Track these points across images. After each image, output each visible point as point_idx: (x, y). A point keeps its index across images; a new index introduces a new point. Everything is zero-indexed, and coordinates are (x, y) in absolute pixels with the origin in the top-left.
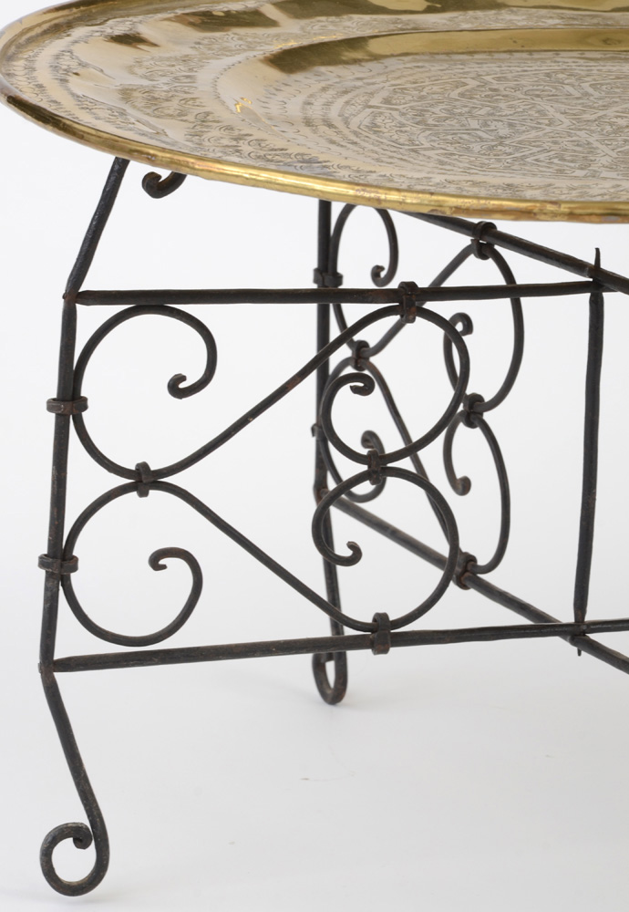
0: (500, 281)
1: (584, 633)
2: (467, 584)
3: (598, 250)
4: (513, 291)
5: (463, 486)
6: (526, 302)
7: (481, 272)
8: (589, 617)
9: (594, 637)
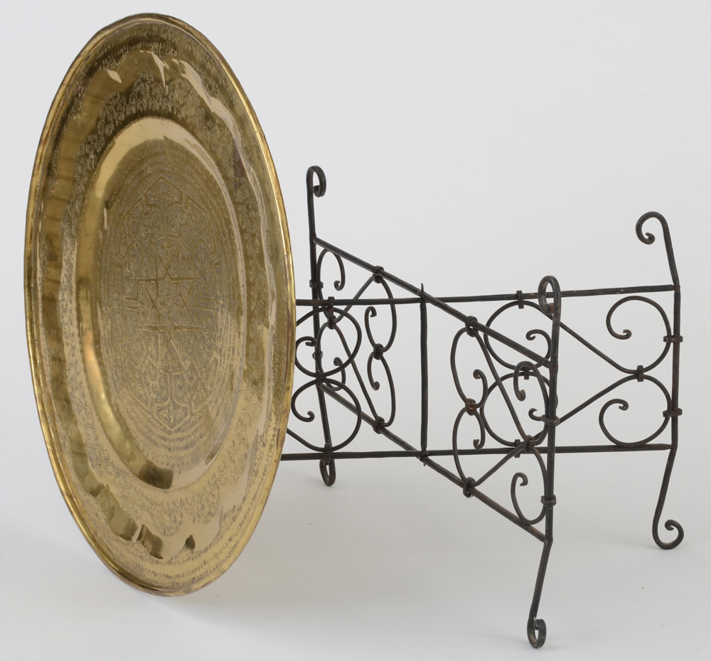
0: (386, 297)
1: (426, 456)
2: (380, 431)
3: (422, 284)
4: (392, 302)
5: (376, 386)
6: (397, 306)
7: (376, 291)
8: (428, 449)
9: (431, 458)
